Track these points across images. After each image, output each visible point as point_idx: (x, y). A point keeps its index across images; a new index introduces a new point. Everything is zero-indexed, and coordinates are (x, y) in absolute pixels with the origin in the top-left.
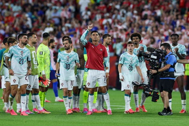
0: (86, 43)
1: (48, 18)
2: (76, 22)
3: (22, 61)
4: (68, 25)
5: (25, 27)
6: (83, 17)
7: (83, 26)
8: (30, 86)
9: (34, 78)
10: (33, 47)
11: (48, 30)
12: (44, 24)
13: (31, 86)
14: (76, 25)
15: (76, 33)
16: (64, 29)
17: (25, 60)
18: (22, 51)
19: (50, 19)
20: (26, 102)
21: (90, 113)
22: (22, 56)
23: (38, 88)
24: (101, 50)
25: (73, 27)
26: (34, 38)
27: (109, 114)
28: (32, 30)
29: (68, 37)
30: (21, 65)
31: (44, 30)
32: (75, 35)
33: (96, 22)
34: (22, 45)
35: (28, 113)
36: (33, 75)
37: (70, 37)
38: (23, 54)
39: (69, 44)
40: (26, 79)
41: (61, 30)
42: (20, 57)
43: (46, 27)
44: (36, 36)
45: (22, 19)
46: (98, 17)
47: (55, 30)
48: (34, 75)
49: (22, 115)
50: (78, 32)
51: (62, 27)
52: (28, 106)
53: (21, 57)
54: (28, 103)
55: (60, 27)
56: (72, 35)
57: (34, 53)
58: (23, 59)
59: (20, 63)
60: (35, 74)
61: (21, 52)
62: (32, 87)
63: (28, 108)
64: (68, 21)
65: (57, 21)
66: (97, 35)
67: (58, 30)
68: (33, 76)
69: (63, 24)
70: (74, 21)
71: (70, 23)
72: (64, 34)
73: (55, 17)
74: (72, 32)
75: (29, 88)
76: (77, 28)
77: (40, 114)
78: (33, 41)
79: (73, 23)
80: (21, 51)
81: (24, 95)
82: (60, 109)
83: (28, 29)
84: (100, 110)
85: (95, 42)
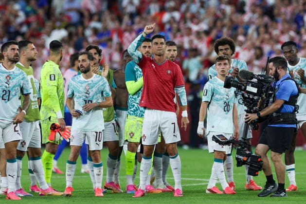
0: (139, 58)
1: (58, 11)
2: (113, 20)
3: (7, 94)
4: (95, 24)
5: (12, 30)
6: (125, 8)
7: (124, 26)
8: (23, 143)
9: (31, 127)
10: (28, 68)
11: (59, 35)
12: (49, 24)
13: (25, 143)
14: (112, 25)
15: (111, 40)
16: (88, 33)
17: (13, 93)
18: (8, 76)
19: (61, 14)
20: (16, 174)
21: (140, 194)
22: (7, 85)
23: (40, 147)
24: (169, 72)
25: (105, 28)
26: (30, 50)
27: (176, 195)
28: (27, 35)
29: (96, 48)
30: (6, 102)
31: (49, 35)
32: (109, 44)
33: (149, 18)
34: (10, 63)
35: (21, 195)
36: (29, 121)
37: (100, 47)
38: (11, 81)
39: (88, 61)
40: (15, 131)
41: (83, 34)
42: (4, 87)
43: (54, 28)
44: (34, 47)
45: (7, 13)
46: (154, 8)
47: (70, 35)
48: (32, 122)
49: (10, 198)
50: (115, 39)
51: (84, 28)
52: (20, 182)
53: (6, 87)
54: (20, 175)
55: (80, 29)
56: (104, 44)
57: (32, 79)
58: (9, 91)
59: (3, 99)
60: (32, 120)
61: (6, 77)
62: (27, 145)
63: (20, 185)
64: (96, 18)
65: (75, 17)
66: (162, 43)
67: (77, 34)
68: (30, 123)
69: (86, 22)
70: (107, 17)
71: (99, 20)
72: (87, 41)
73: (70, 10)
74: (104, 38)
75: (23, 147)
76: (114, 31)
77: (44, 195)
78: (29, 56)
79: (105, 20)
80: (6, 75)
81: (12, 160)
82: (81, 187)
83: (18, 33)
84: (159, 188)
85: (158, 57)
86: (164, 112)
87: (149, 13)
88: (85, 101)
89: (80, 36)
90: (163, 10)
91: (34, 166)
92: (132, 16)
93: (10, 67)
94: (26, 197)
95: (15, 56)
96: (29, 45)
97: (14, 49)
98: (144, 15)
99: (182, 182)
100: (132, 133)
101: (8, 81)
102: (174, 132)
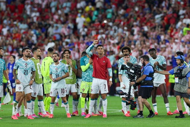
0: (91, 55)
2: (75, 38)
3: (26, 72)
4: (67, 40)
5: (30, 42)
6: (81, 33)
7: (80, 41)
8: (35, 94)
10: (37, 60)
11: (51, 45)
12: (47, 40)
13: (36, 94)
14: (75, 40)
15: (74, 47)
16: (64, 44)
17: (29, 71)
18: (26, 64)
19: (52, 35)
20: (31, 107)
22: (26, 68)
23: (43, 95)
24: (104, 62)
25: (72, 42)
26: (38, 52)
27: (104, 117)
28: (37, 45)
30: (26, 76)
31: (47, 45)
32: (74, 49)
33: (92, 37)
34: (26, 58)
35: (34, 117)
36: (37, 84)
37: (70, 50)
38: (27, 66)
39: (57, 57)
40: (30, 88)
41: (62, 44)
42: (25, 69)
43: (49, 42)
44: (40, 50)
45: (28, 35)
46: (94, 33)
47: (56, 45)
48: (39, 84)
49: (29, 118)
50: (76, 46)
51: (63, 42)
52: (33, 111)
53: (26, 69)
54: (34, 108)
55: (61, 42)
56: (71, 49)
57: (39, 65)
58: (27, 70)
59: (24, 74)
60: (39, 83)
61: (25, 64)
62: (37, 94)
63: (34, 112)
64: (68, 37)
65: (58, 37)
66: (101, 49)
67: (59, 45)
68: (38, 85)
69: (63, 39)
70: (73, 36)
71: (69, 38)
72: (64, 48)
73: (56, 34)
74: (71, 46)
75: (35, 95)
76: (76, 43)
79: (72, 38)
80: (25, 63)
81: (29, 102)
82: (61, 113)
83: (33, 44)
84: (96, 113)
85: (100, 55)
86: (101, 79)
87: (91, 35)
88: (56, 75)
89: (61, 45)
90: (98, 34)
91: (40, 104)
92: (84, 36)
93: (27, 60)
94: (36, 118)
95: (28, 54)
96: (38, 49)
97: (28, 51)
98: (89, 36)
99: (107, 111)
100: (84, 89)
101: (26, 66)
102: (105, 89)
